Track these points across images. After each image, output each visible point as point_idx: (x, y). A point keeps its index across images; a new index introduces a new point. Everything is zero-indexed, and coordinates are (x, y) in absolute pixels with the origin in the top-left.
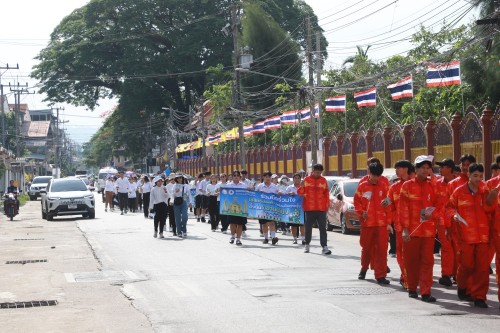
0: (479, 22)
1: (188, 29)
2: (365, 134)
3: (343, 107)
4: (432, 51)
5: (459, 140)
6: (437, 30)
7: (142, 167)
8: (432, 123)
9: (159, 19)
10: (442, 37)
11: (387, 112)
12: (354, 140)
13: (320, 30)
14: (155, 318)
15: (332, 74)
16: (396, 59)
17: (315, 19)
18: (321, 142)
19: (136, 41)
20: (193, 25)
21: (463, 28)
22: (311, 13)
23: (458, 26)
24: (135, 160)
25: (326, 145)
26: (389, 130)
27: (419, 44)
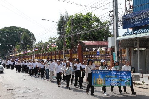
0: (58, 37)
1: (12, 36)
2: (41, 53)
3: (38, 49)
4: (52, 41)
5: (56, 55)
6: (52, 38)
7: (4, 59)
8: (52, 52)
9: (7, 35)
10: (54, 39)
11: (45, 50)
12: (40, 55)
13: (34, 37)
14: (4, 84)
15: (36, 44)
16: (47, 42)
17: (34, 35)
18: (34, 55)
19: (3, 38)
20: (13, 36)
21: (57, 38)
22: (33, 34)
23: (55, 37)
24: (3, 58)
25: (35, 55)
26: (45, 53)
27: (50, 40)
